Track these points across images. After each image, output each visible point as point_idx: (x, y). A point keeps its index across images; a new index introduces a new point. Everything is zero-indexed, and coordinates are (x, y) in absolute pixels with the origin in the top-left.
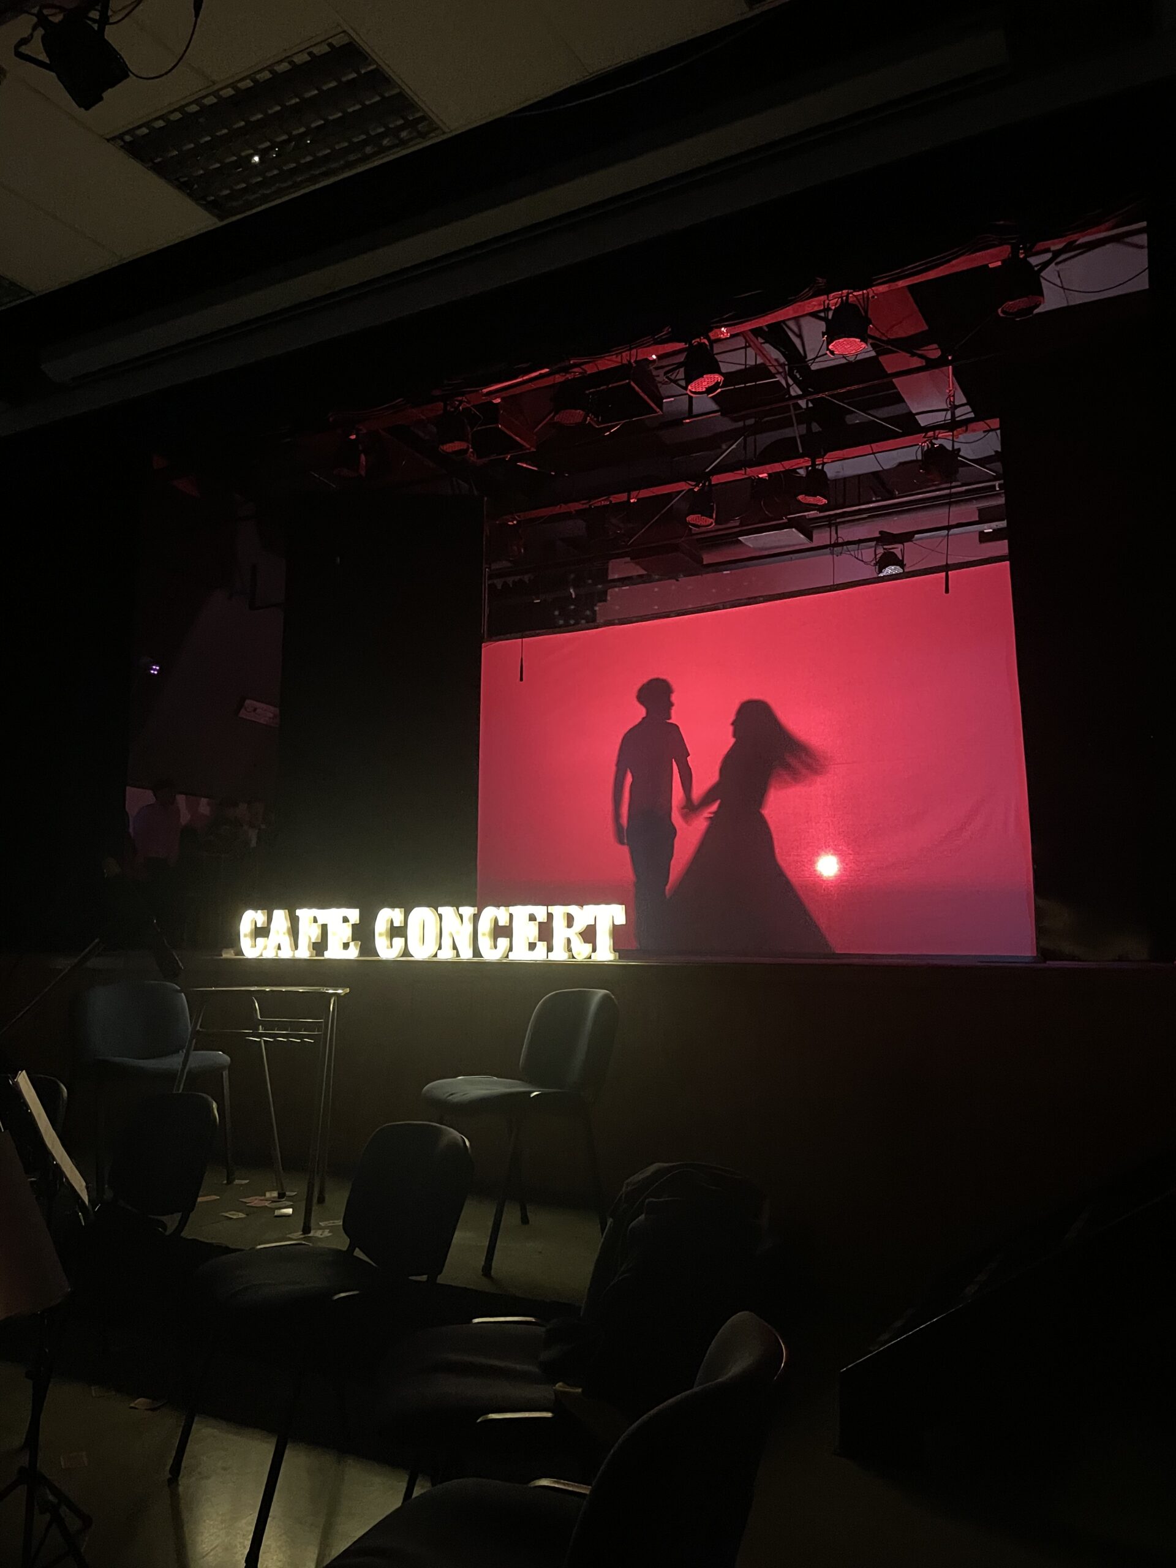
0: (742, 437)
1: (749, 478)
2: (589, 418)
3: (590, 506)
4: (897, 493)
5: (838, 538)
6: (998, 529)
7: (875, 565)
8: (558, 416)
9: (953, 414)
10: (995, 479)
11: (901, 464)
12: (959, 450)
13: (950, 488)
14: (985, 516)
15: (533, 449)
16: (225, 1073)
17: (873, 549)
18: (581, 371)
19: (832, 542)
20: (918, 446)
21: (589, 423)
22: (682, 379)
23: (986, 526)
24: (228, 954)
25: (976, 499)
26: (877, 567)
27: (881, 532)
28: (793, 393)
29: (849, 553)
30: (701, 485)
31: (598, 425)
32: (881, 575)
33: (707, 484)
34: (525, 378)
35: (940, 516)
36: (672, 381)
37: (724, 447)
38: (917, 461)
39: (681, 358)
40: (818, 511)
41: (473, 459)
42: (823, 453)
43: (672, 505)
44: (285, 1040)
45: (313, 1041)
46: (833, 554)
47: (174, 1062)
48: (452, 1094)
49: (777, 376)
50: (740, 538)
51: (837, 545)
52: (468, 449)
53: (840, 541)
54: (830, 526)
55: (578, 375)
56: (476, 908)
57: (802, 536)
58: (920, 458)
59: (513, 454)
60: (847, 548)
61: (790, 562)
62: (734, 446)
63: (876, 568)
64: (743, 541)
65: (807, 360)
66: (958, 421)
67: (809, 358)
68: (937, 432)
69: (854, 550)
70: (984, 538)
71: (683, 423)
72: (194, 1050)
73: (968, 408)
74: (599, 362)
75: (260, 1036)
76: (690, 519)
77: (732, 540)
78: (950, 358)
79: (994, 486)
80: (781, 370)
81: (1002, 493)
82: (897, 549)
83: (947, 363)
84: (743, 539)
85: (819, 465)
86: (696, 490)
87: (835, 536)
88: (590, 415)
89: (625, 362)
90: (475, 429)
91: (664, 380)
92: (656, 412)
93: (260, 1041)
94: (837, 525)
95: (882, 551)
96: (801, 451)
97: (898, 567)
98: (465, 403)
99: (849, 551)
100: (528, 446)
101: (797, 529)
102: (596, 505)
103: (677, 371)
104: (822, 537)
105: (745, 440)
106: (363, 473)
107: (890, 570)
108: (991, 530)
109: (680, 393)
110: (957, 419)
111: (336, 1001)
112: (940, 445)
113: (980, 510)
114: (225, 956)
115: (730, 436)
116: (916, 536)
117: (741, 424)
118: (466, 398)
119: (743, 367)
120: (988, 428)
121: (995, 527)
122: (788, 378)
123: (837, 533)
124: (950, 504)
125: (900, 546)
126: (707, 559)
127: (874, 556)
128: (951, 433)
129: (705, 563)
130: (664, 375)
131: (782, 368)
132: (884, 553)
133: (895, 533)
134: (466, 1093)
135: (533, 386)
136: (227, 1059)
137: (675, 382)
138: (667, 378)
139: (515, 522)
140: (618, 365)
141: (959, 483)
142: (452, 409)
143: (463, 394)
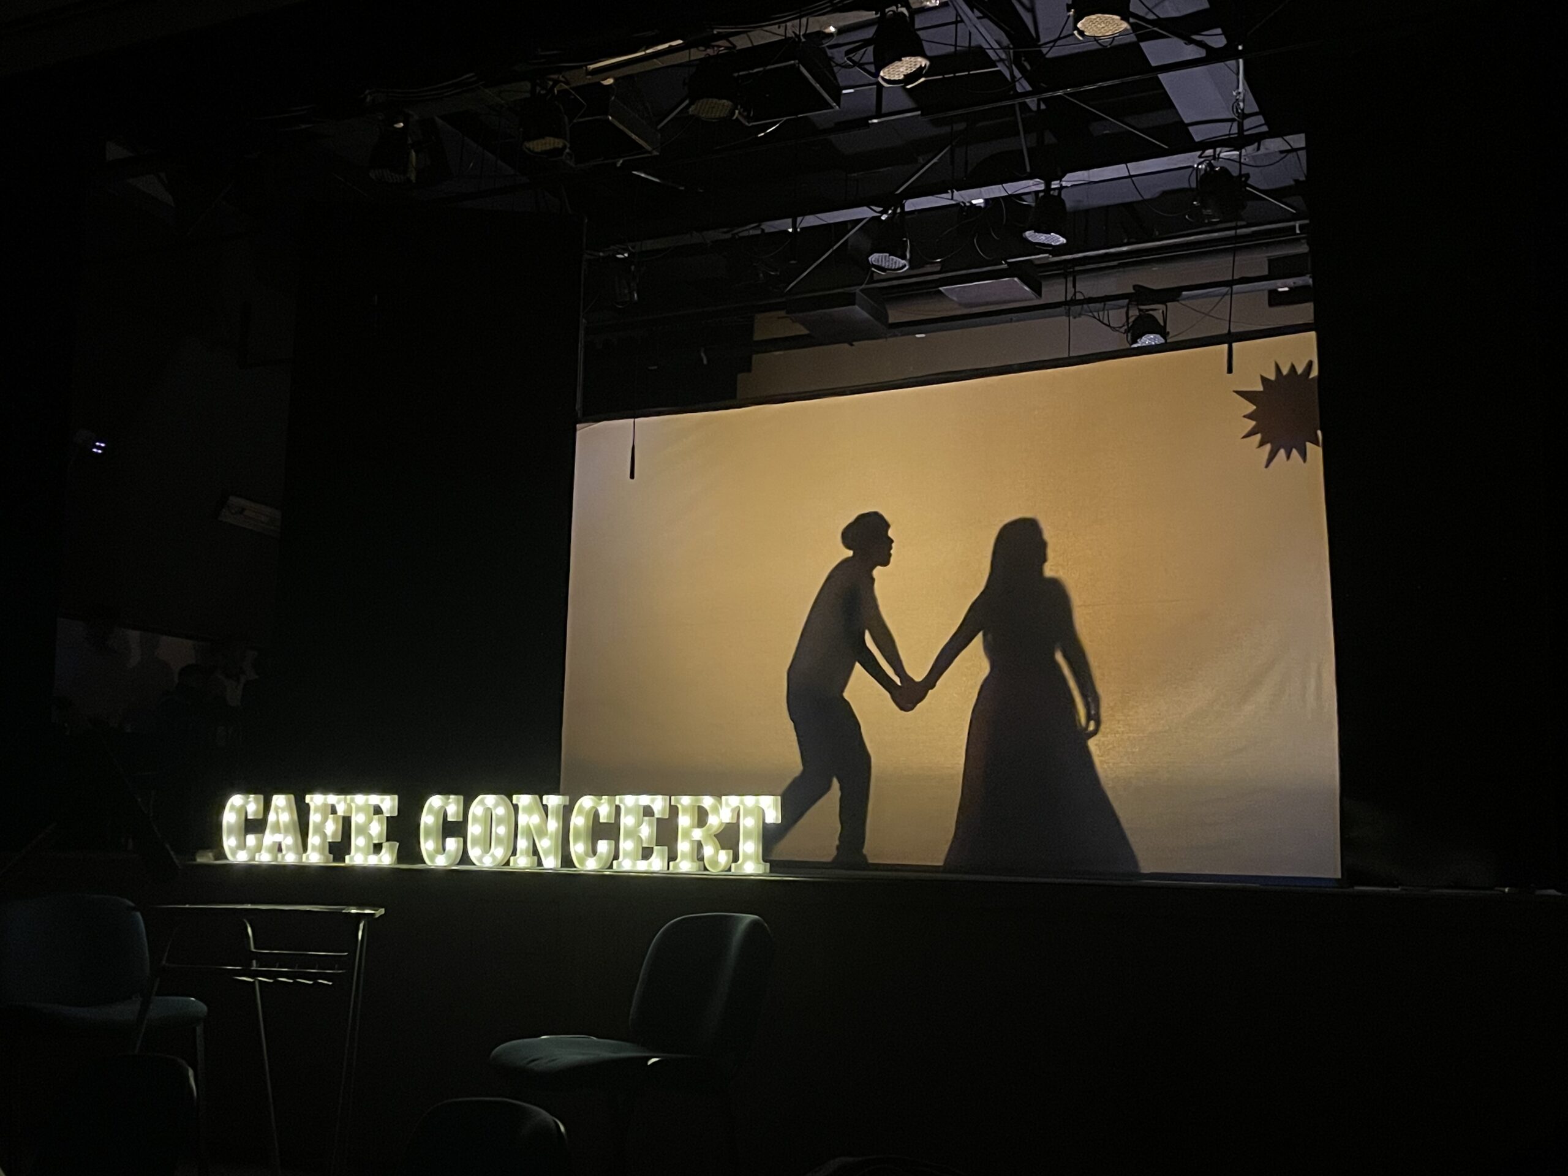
0: (949, 147)
1: (958, 204)
2: (737, 112)
3: (733, 235)
4: (1157, 233)
5: (1075, 292)
6: (1296, 288)
7: (1126, 332)
8: (693, 107)
9: (1241, 126)
10: (1294, 218)
11: (1165, 193)
12: (1248, 176)
13: (1236, 228)
14: (1278, 269)
15: (656, 153)
16: (199, 1030)
17: (1125, 310)
18: (728, 45)
19: (1069, 298)
20: (1191, 169)
21: (737, 118)
22: (871, 63)
23: (1279, 282)
24: (205, 858)
25: (1268, 245)
26: (1129, 335)
27: (1135, 287)
28: (1019, 90)
29: (1090, 314)
30: (890, 212)
31: (749, 122)
32: (1135, 346)
33: (899, 210)
34: (648, 51)
35: (1219, 267)
36: (856, 64)
37: (921, 160)
38: (1191, 189)
39: (869, 33)
40: (1050, 254)
41: (572, 164)
42: (1060, 174)
43: (847, 240)
44: (291, 981)
45: (330, 983)
46: (1069, 316)
47: (125, 1011)
48: (533, 1061)
49: (998, 64)
50: (941, 289)
51: (1074, 302)
52: (564, 147)
53: (1079, 297)
54: (1065, 276)
55: (722, 50)
56: (567, 798)
57: (1027, 288)
58: (1194, 185)
59: (625, 159)
60: (1089, 307)
61: (1009, 324)
62: (935, 160)
63: (1127, 336)
64: (943, 291)
65: (1040, 43)
66: (1247, 135)
67: (1042, 41)
68: (1218, 150)
69: (1098, 312)
70: (1275, 298)
71: (869, 125)
72: (157, 994)
73: (1260, 119)
74: (752, 33)
75: (254, 974)
76: (873, 259)
77: (929, 290)
78: (1240, 48)
79: (1294, 227)
80: (1004, 56)
81: (1303, 238)
82: (1157, 311)
83: (1236, 55)
84: (946, 290)
85: (1055, 189)
86: (884, 218)
87: (1073, 290)
88: (739, 107)
89: (790, 34)
90: (575, 121)
91: (845, 62)
92: (832, 107)
93: (253, 982)
94: (1075, 275)
95: (1137, 313)
96: (1028, 170)
97: (1158, 336)
98: (563, 84)
99: (1091, 312)
100: (649, 148)
101: (1020, 278)
102: (741, 235)
103: (865, 49)
104: (1054, 291)
105: (952, 151)
106: (413, 178)
107: (1148, 340)
108: (1286, 289)
109: (866, 82)
110: (1246, 133)
111: (366, 926)
112: (1222, 168)
113: (1271, 261)
114: (200, 860)
115: (931, 146)
116: (1184, 293)
117: (947, 129)
118: (563, 77)
119: (952, 49)
120: (1289, 148)
121: (1292, 284)
122: (1014, 67)
123: (1074, 286)
124: (1234, 251)
125: (1161, 307)
126: (895, 315)
127: (1124, 320)
128: (1238, 153)
129: (891, 321)
130: (845, 56)
131: (1005, 52)
132: (1140, 316)
133: (1155, 287)
134: (554, 1058)
135: (658, 63)
136: (203, 1007)
137: (861, 66)
138: (850, 59)
139: (626, 255)
140: (780, 38)
141: (1243, 223)
142: (543, 92)
143: (560, 71)
